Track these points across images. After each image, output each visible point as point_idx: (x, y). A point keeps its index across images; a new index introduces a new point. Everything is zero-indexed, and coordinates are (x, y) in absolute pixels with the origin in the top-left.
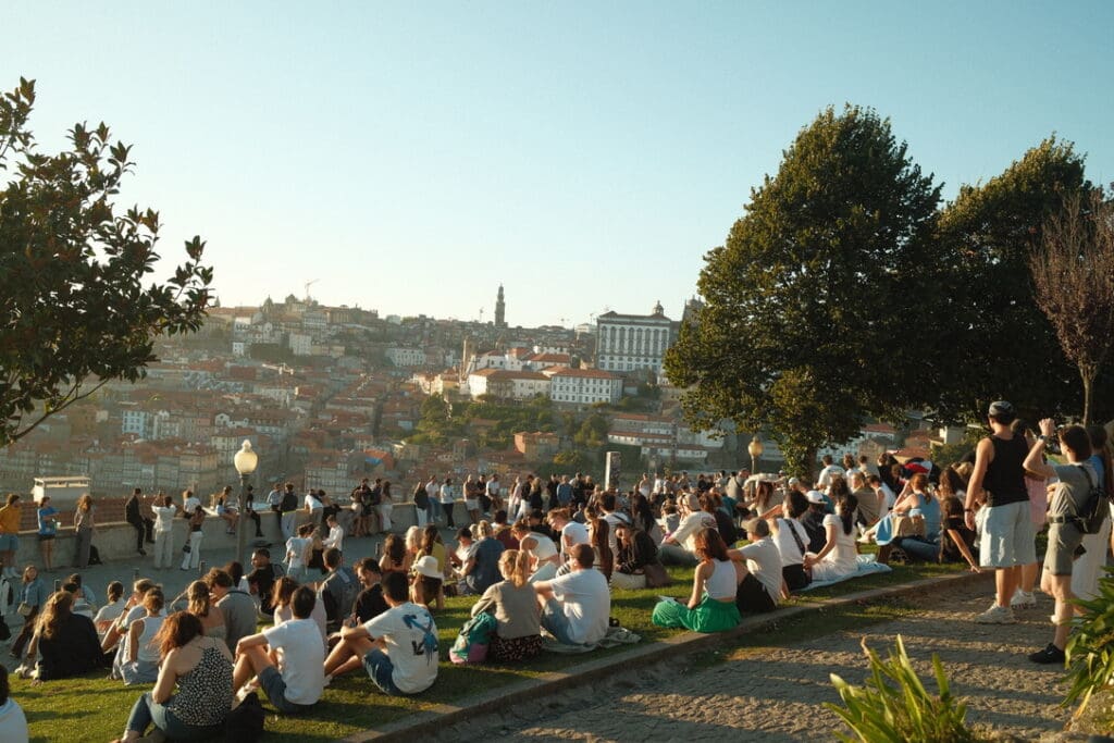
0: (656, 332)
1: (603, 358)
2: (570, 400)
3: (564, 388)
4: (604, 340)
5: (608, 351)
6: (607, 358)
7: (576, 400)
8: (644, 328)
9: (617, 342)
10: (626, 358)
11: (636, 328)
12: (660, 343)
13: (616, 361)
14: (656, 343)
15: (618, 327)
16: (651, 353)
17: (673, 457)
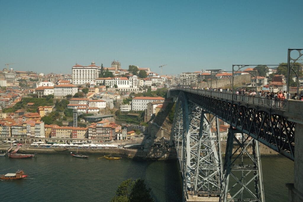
0: (92, 71)
1: (74, 80)
2: (60, 95)
3: (58, 91)
4: (74, 75)
5: (76, 78)
6: (76, 80)
7: (62, 95)
8: (87, 70)
9: (79, 75)
10: (82, 80)
11: (85, 70)
12: (93, 75)
13: (79, 81)
14: (91, 75)
15: (79, 70)
16: (90, 78)
17: (87, 112)
